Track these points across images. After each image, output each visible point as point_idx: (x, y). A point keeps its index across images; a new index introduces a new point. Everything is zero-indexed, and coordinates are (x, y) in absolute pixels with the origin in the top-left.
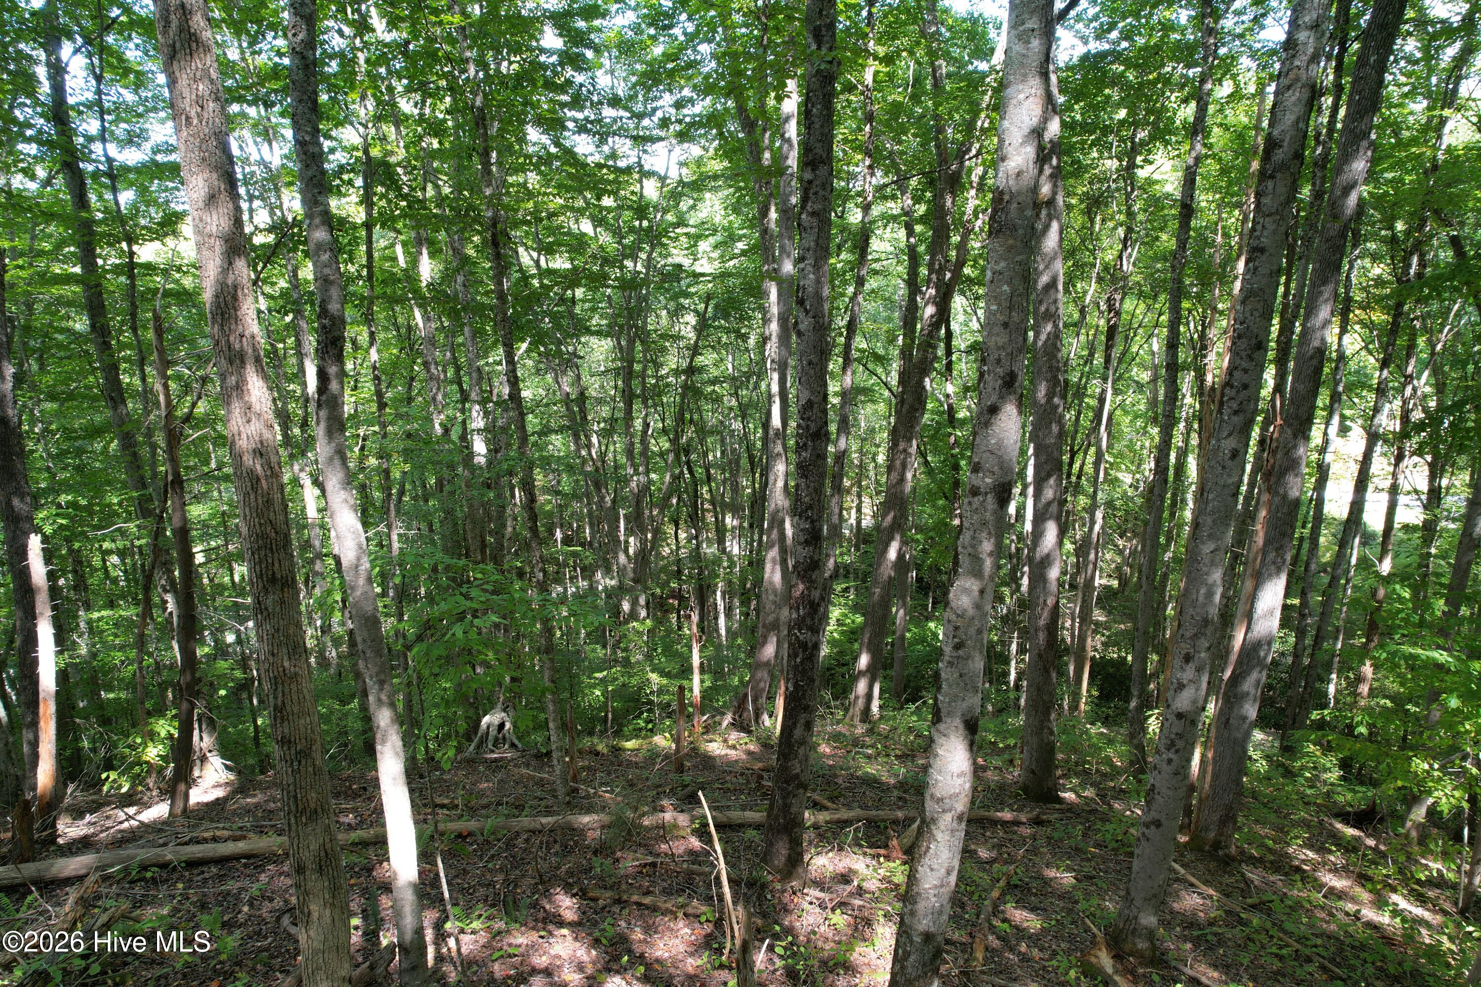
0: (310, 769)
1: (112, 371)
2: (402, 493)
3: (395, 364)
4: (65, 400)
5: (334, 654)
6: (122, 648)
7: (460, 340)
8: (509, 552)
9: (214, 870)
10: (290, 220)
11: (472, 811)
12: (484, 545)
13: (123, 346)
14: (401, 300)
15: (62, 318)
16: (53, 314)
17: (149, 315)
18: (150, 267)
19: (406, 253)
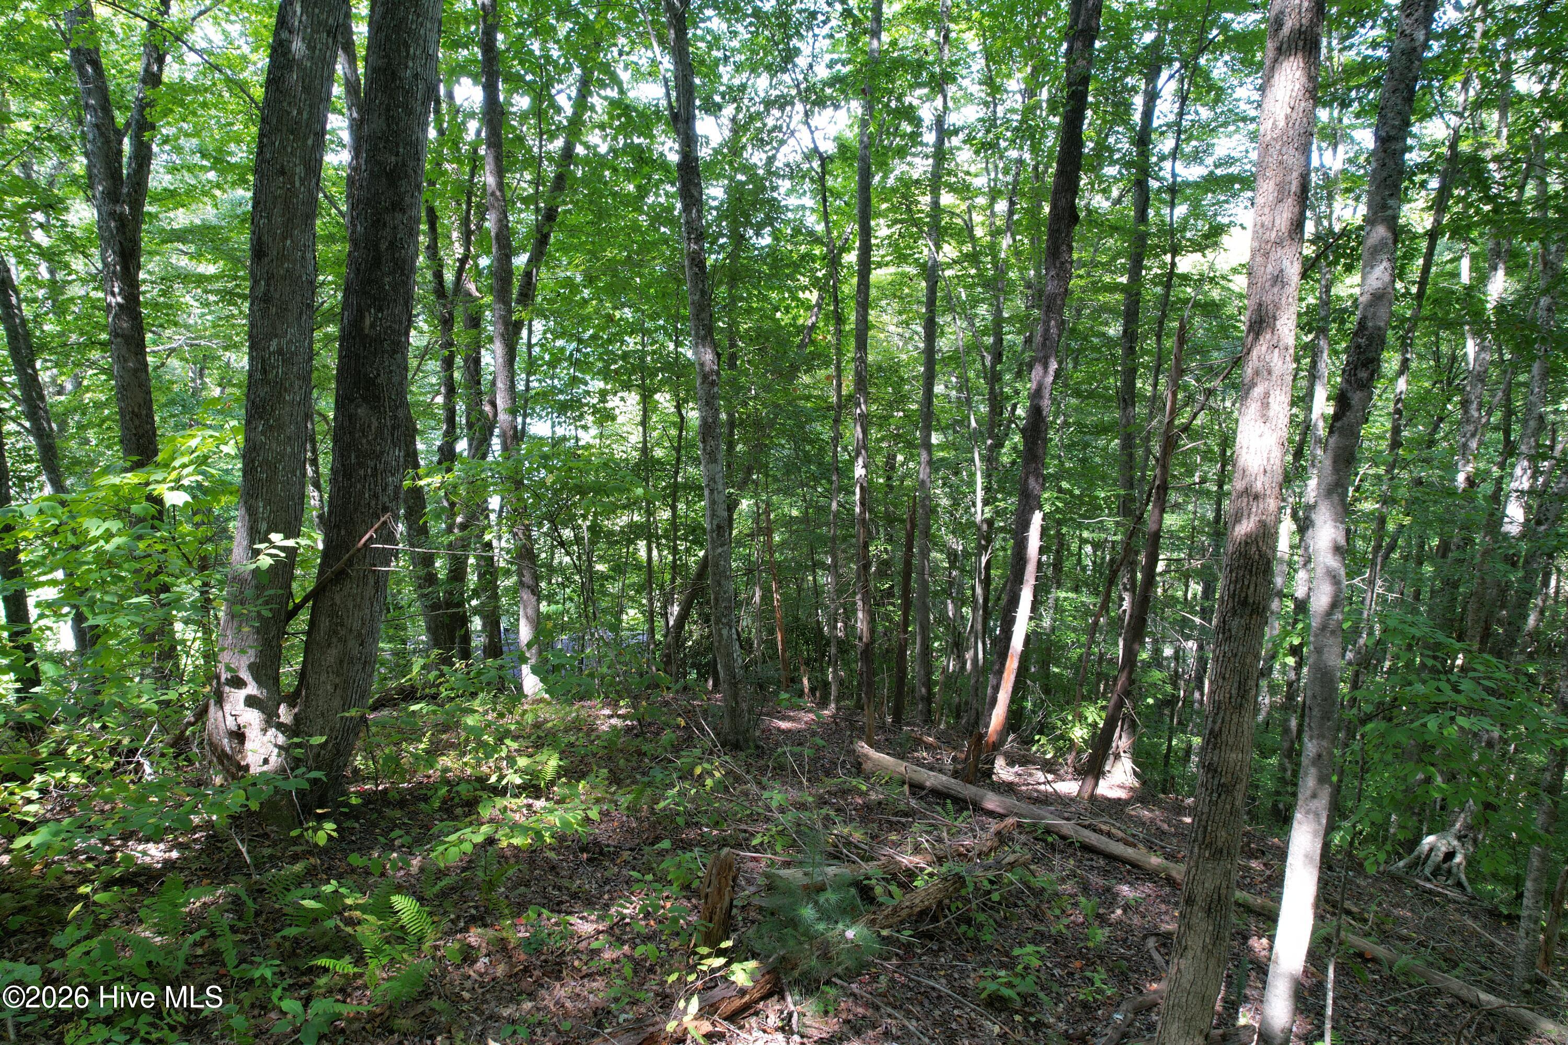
0: (1228, 807)
1: (1130, 375)
2: (1392, 548)
3: (1424, 398)
4: (1087, 398)
5: (1267, 701)
6: (1075, 630)
7: (1522, 378)
8: (1522, 651)
9: (1102, 862)
10: (1337, 230)
11: (1385, 937)
12: (1486, 634)
13: (1145, 352)
14: (1453, 325)
15: (1101, 324)
16: (1095, 319)
17: (1176, 324)
18: (1185, 278)
19: (1473, 268)
